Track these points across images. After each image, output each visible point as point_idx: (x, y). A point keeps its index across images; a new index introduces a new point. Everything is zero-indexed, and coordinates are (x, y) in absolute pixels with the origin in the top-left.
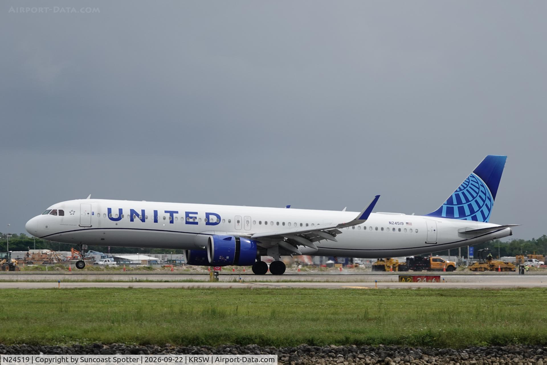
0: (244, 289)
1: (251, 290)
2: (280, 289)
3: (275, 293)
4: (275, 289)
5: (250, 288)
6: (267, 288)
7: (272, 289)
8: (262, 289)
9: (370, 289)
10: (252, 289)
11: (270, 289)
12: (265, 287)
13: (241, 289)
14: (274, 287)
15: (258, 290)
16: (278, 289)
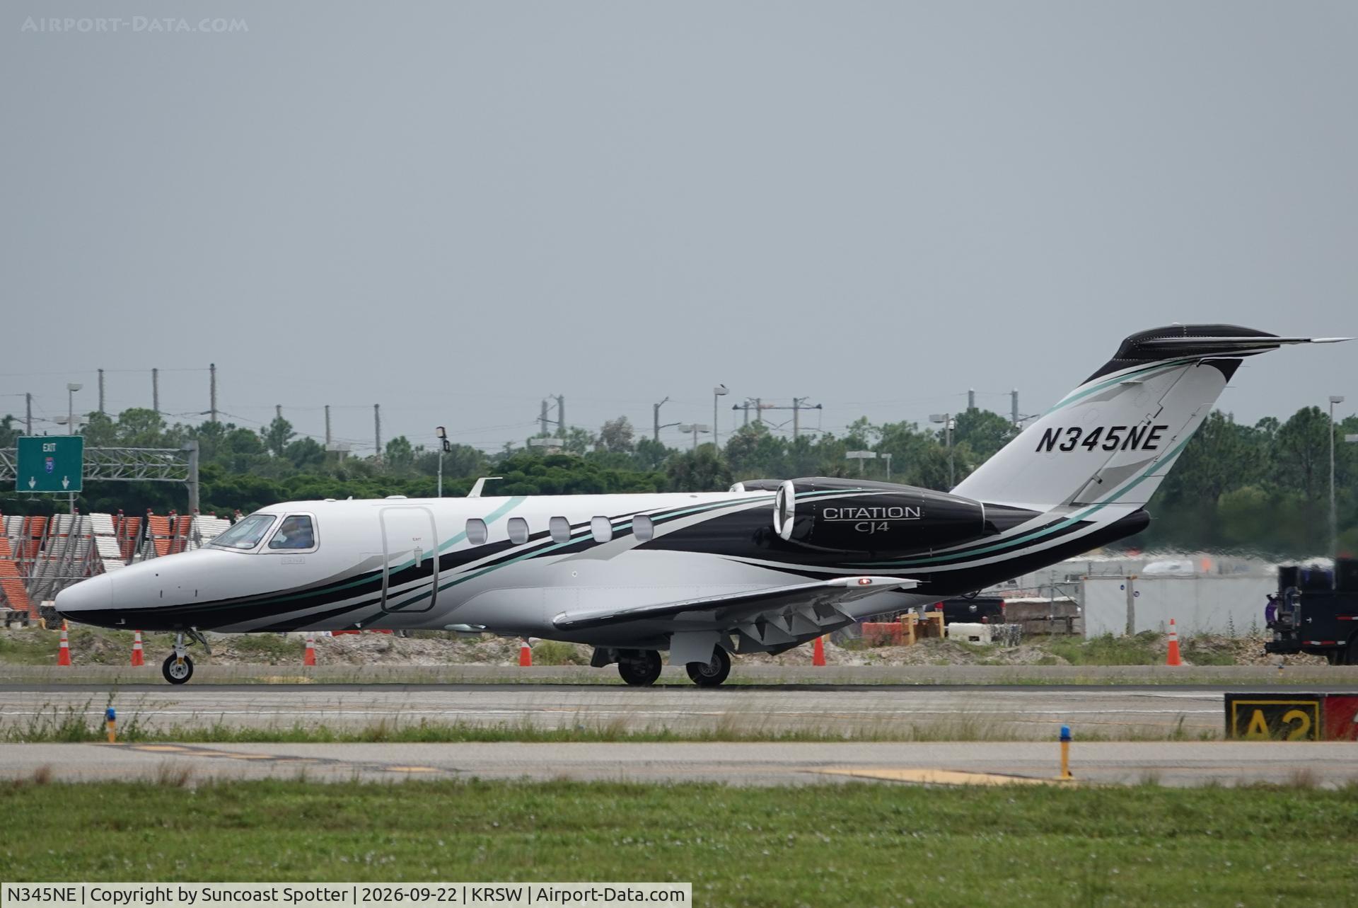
0: (137, 789)
1: (186, 794)
2: (392, 790)
3: (351, 813)
4: (352, 788)
5: (181, 782)
6: (300, 785)
7: (333, 789)
8: (266, 787)
9: (1022, 788)
10: (191, 785)
11: (318, 788)
12: (285, 772)
13: (114, 786)
14: (347, 776)
15: (233, 798)
16: (373, 789)
